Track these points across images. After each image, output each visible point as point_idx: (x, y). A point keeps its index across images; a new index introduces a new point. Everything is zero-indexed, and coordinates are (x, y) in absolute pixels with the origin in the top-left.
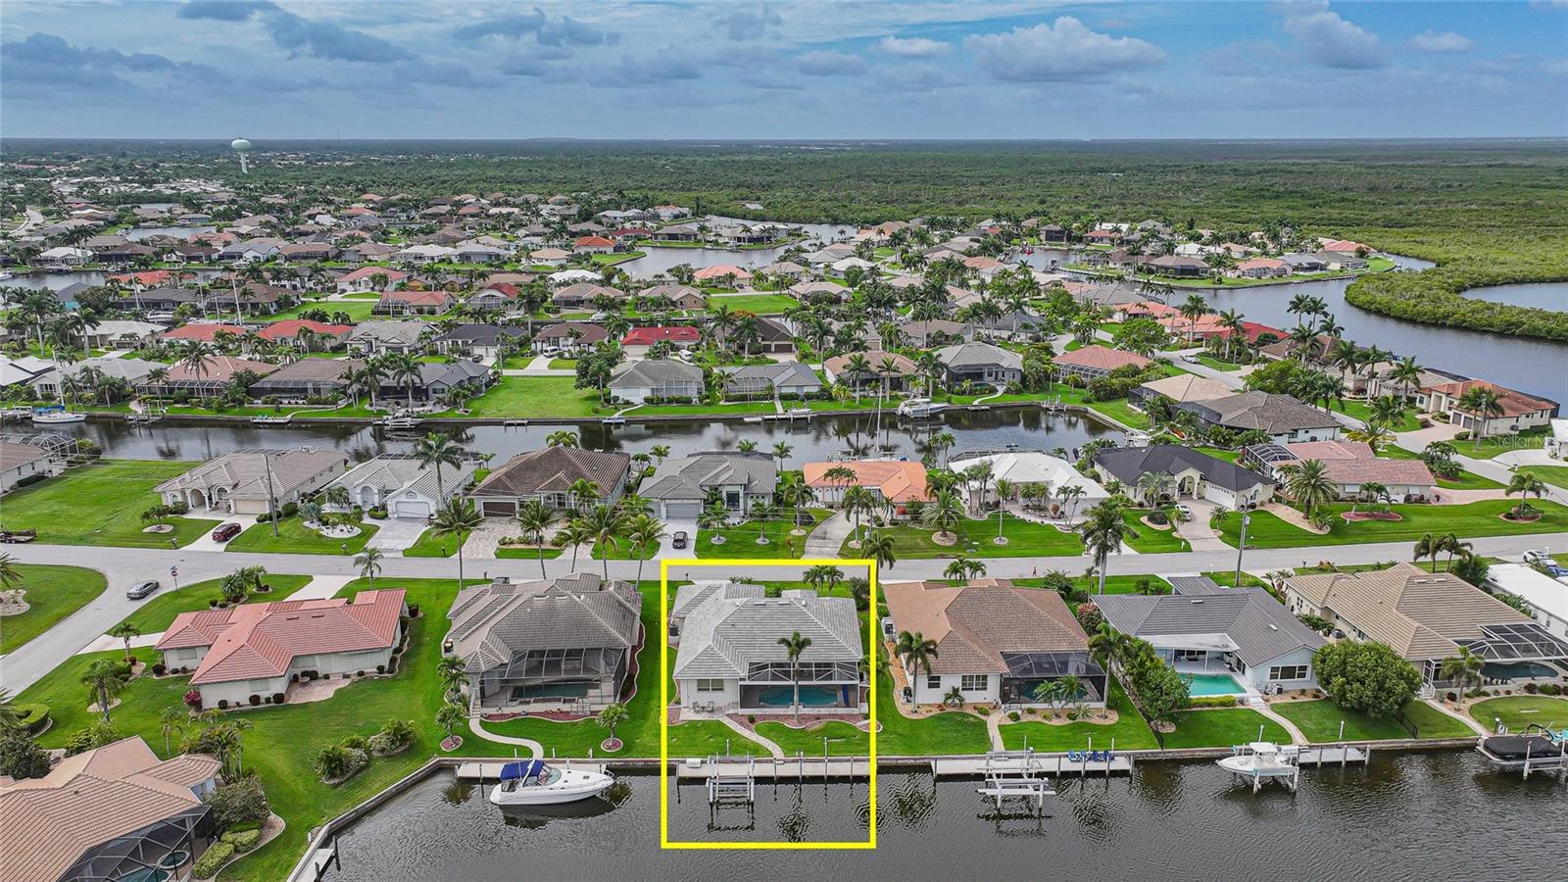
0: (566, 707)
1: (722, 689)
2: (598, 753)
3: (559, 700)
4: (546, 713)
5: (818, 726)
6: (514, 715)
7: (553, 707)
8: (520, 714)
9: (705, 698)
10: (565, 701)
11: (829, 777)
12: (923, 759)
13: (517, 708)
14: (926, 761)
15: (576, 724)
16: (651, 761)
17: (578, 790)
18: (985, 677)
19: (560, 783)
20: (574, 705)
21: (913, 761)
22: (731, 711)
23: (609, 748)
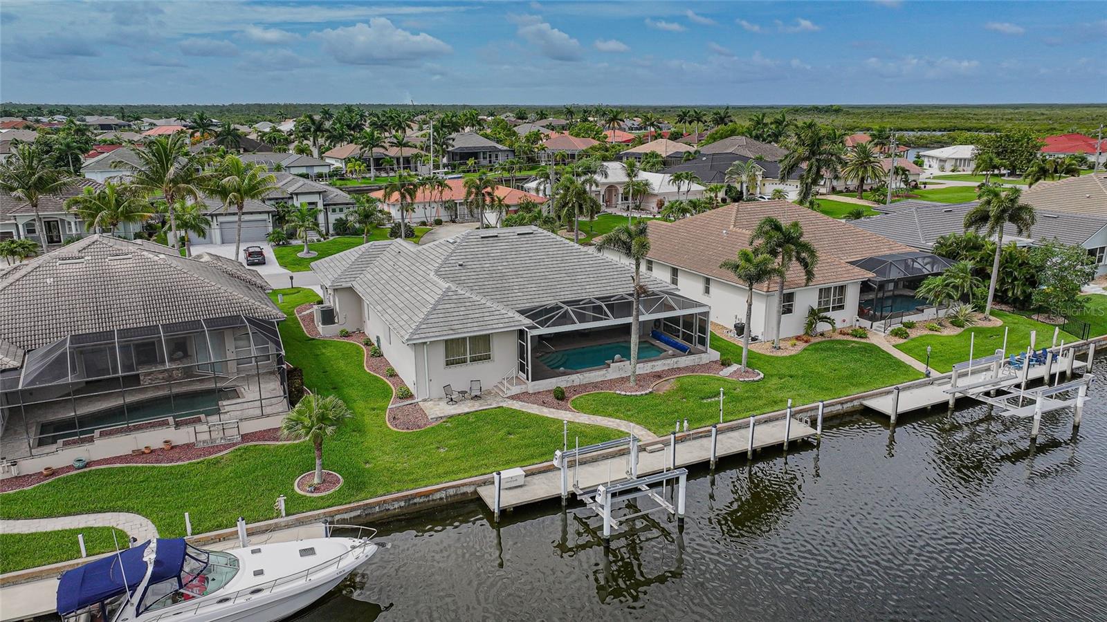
0: (182, 436)
1: (488, 358)
2: (295, 505)
3: (165, 424)
4: (139, 454)
5: (666, 387)
6: (53, 473)
7: (153, 438)
8: (70, 468)
9: (462, 376)
10: (178, 425)
11: (754, 451)
12: (852, 400)
13: (62, 456)
14: (856, 403)
15: (217, 462)
16: (420, 495)
17: (300, 584)
18: (842, 289)
19: (243, 581)
20: (202, 428)
21: (839, 407)
22: (516, 390)
23: (316, 489)
